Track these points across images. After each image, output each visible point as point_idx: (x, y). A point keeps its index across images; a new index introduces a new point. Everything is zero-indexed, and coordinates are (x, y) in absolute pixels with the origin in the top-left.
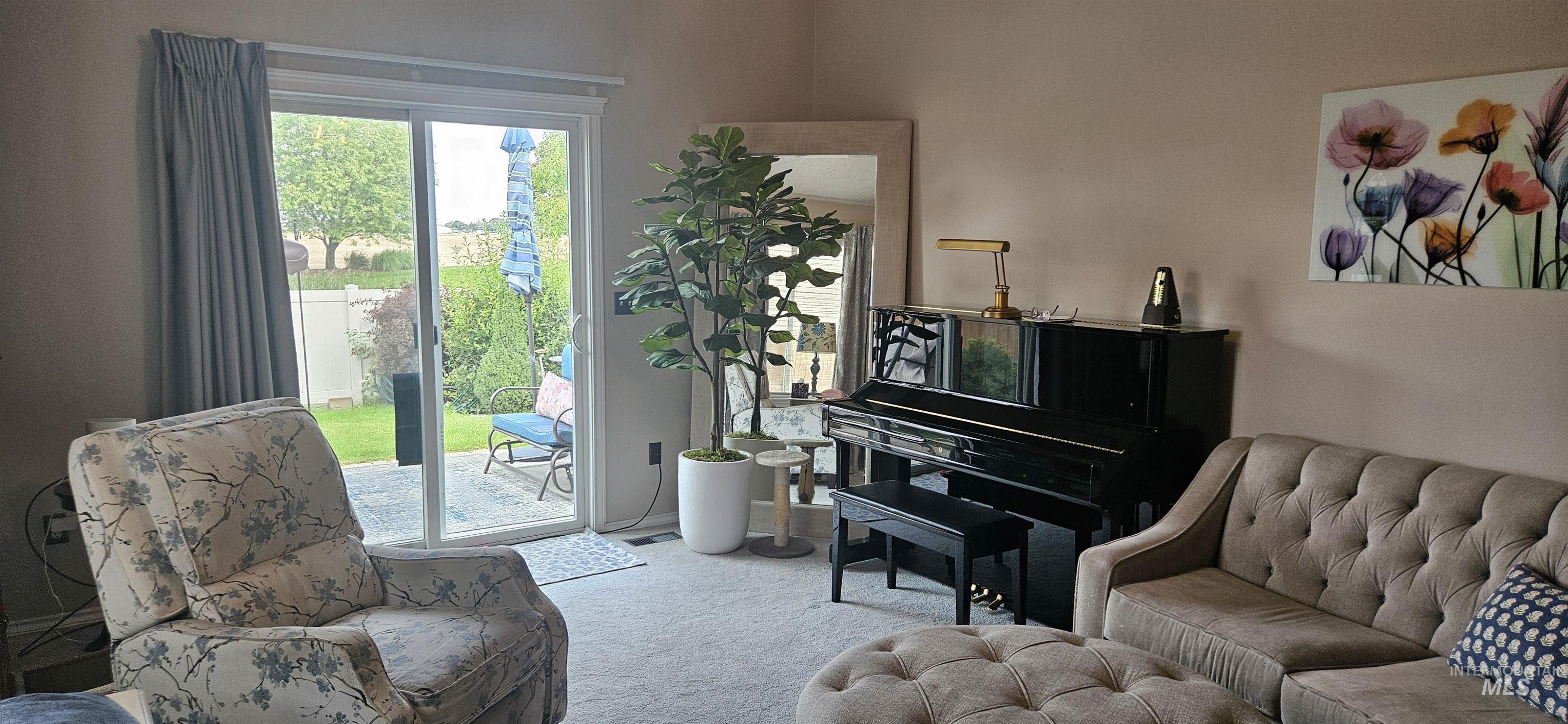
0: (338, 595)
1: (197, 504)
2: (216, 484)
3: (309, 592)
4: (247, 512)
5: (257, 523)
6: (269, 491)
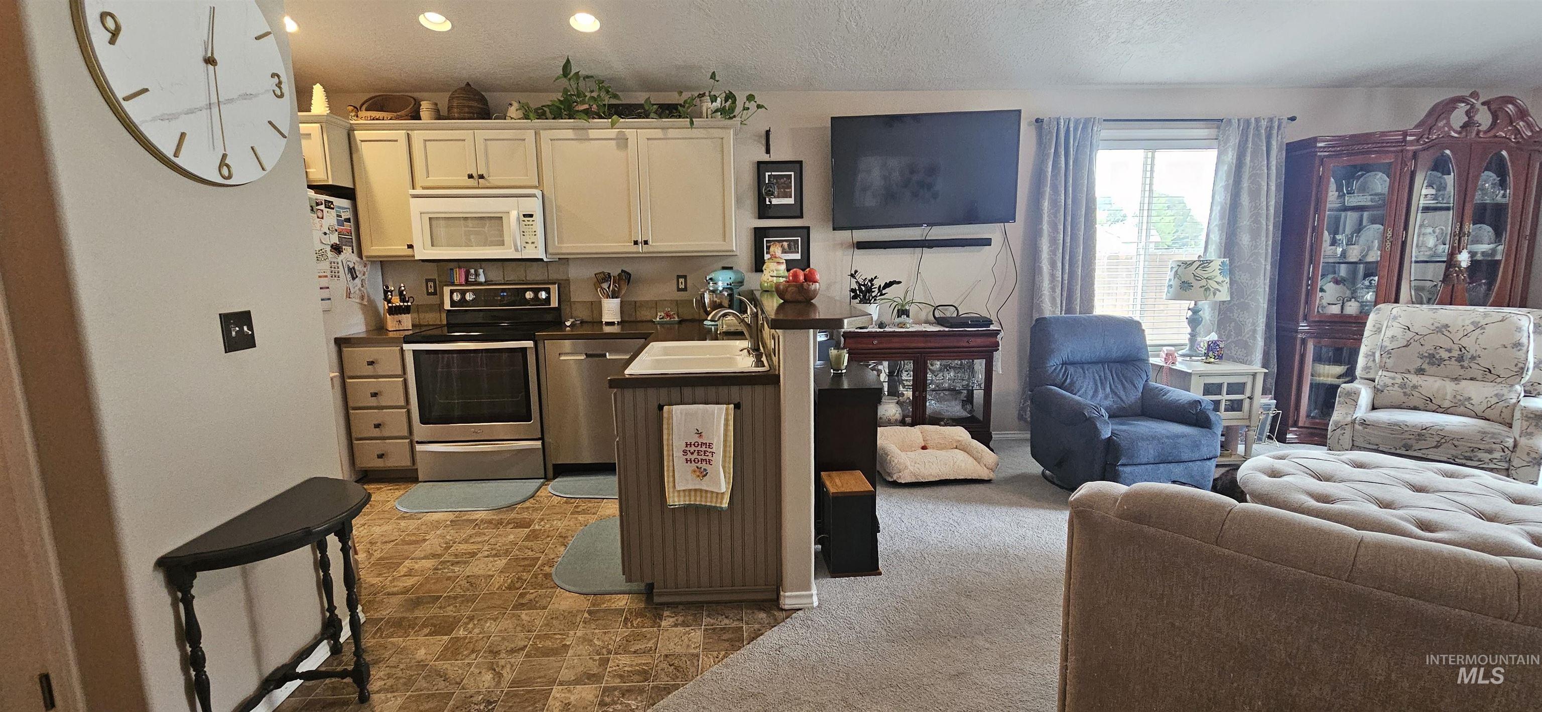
1: (1394, 337)
2: (1408, 331)
3: (1449, 397)
4: (1425, 348)
5: (1432, 356)
6: (1449, 344)
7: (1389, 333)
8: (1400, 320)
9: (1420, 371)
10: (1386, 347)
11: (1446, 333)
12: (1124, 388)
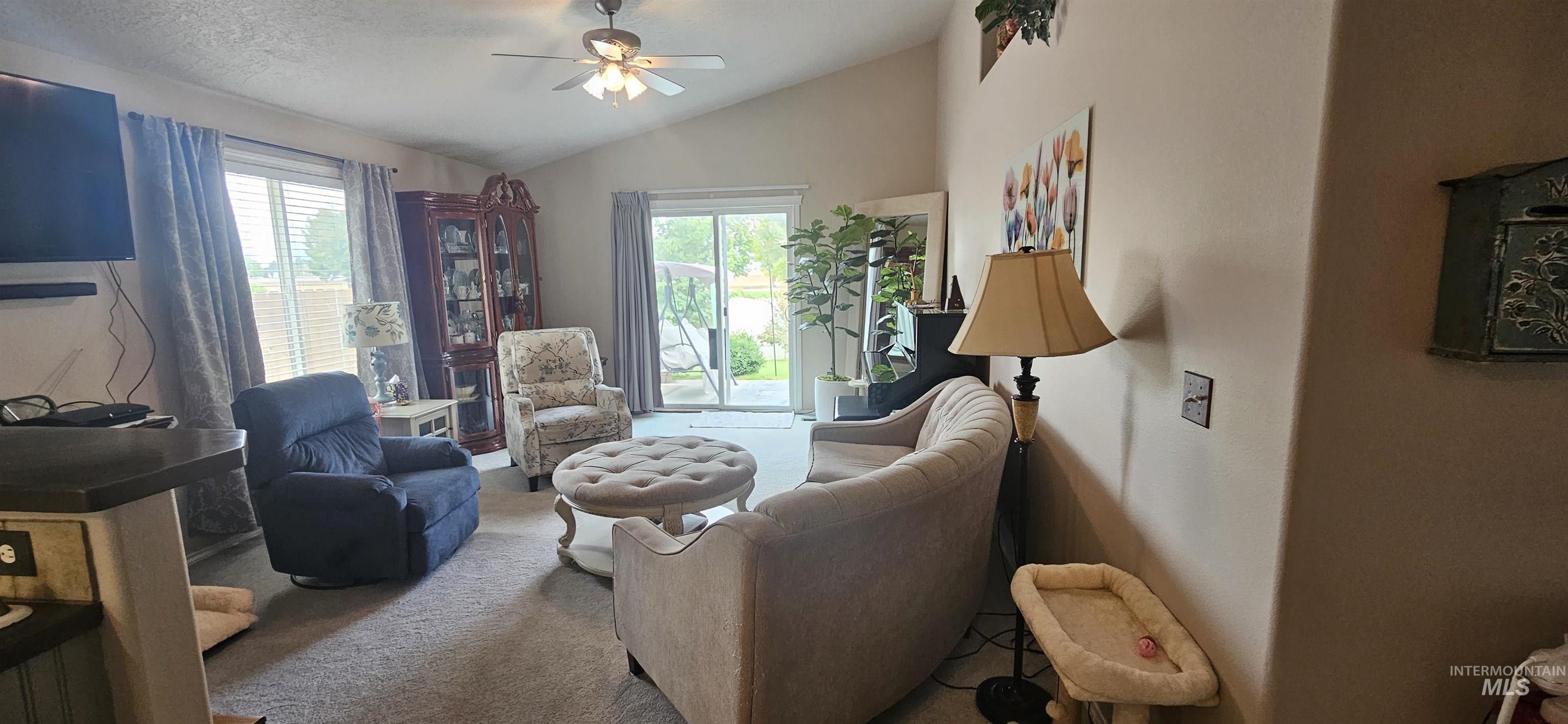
0: (574, 398)
1: (522, 357)
2: (530, 352)
3: (563, 394)
4: (542, 362)
5: (546, 367)
6: (553, 358)
7: (519, 355)
8: (522, 343)
9: (542, 380)
10: (520, 365)
11: (550, 349)
12: (366, 450)
